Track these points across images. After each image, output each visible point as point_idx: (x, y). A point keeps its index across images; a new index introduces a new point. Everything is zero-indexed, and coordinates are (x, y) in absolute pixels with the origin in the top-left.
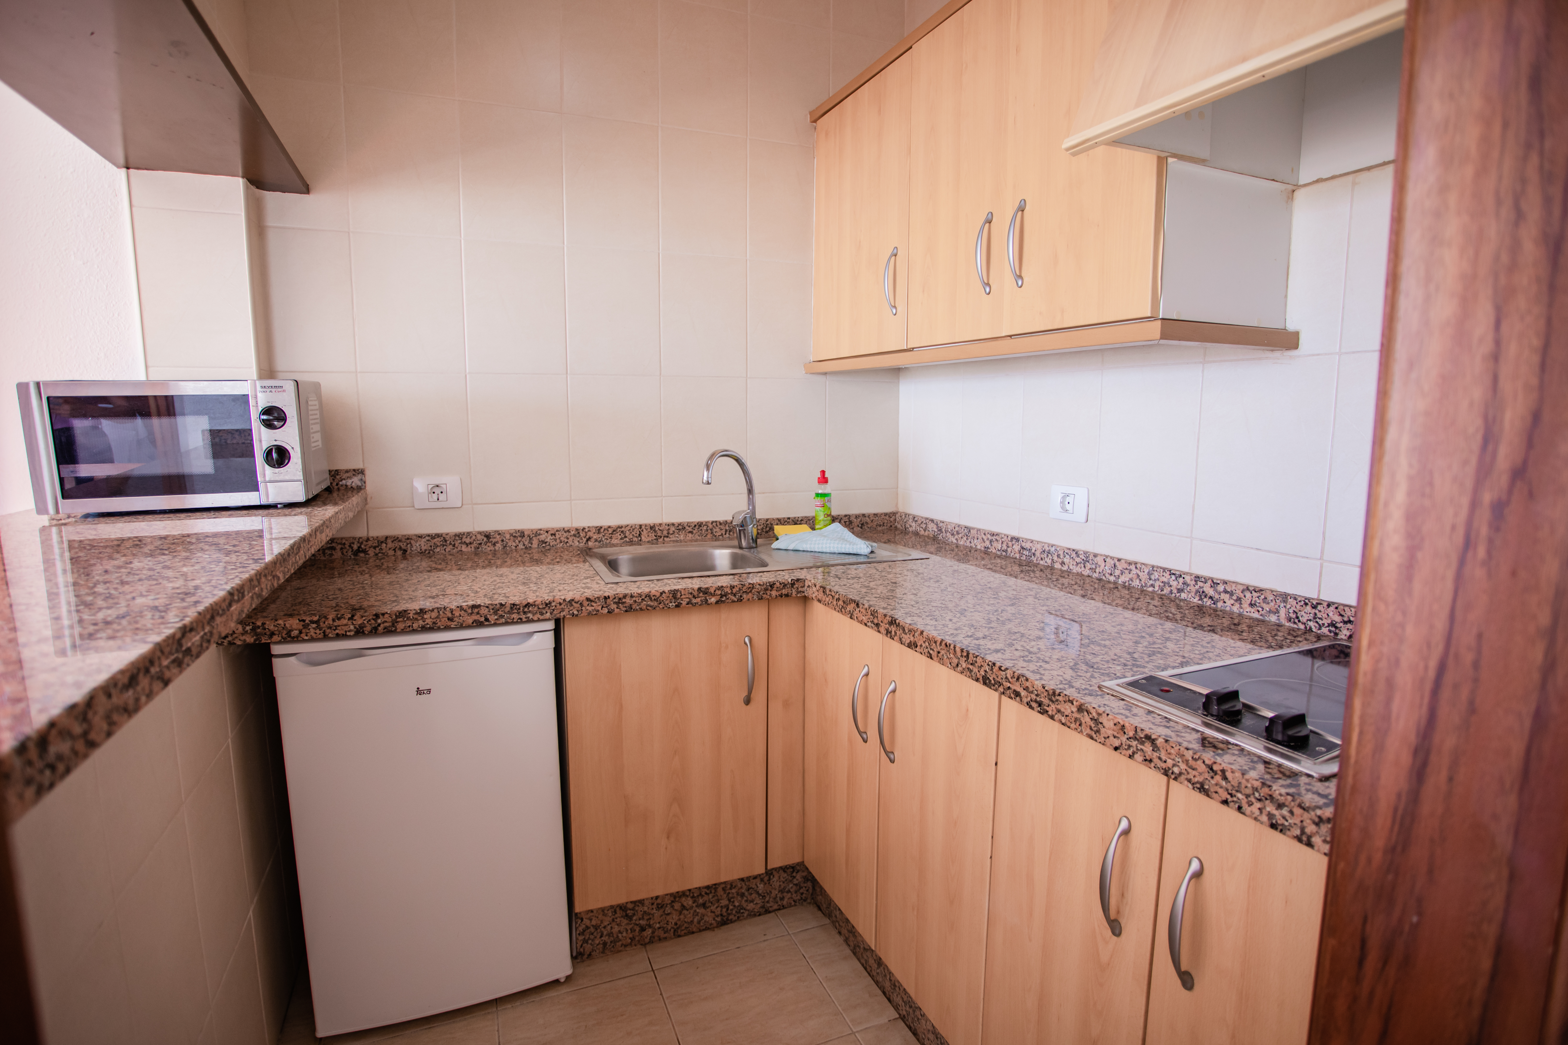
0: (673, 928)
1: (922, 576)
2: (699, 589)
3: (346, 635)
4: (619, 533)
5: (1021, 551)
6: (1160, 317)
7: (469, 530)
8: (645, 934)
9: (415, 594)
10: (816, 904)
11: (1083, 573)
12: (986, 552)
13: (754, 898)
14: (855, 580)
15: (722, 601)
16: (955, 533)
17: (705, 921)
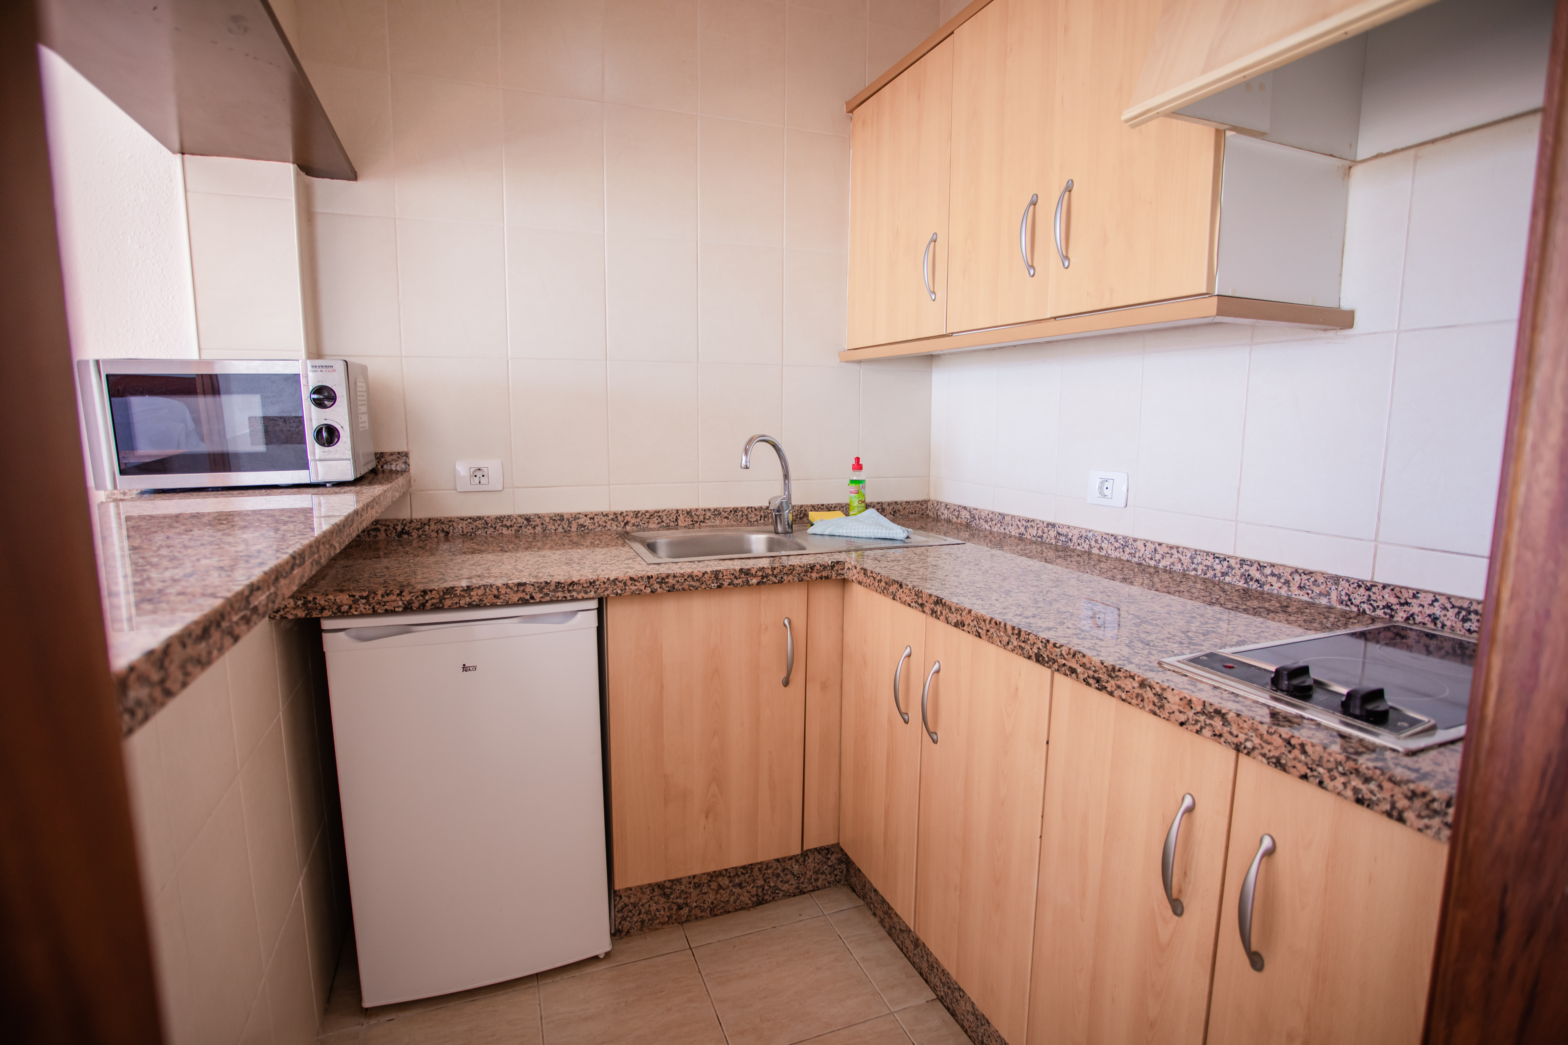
0: (710, 907)
1: (961, 559)
2: (741, 570)
3: (394, 610)
4: (656, 518)
5: (1058, 537)
6: (1216, 294)
7: (509, 514)
8: (682, 912)
9: (461, 573)
10: (850, 886)
11: (1122, 558)
12: (1021, 538)
13: (789, 878)
14: (895, 563)
15: (763, 582)
16: (989, 520)
17: (741, 901)
